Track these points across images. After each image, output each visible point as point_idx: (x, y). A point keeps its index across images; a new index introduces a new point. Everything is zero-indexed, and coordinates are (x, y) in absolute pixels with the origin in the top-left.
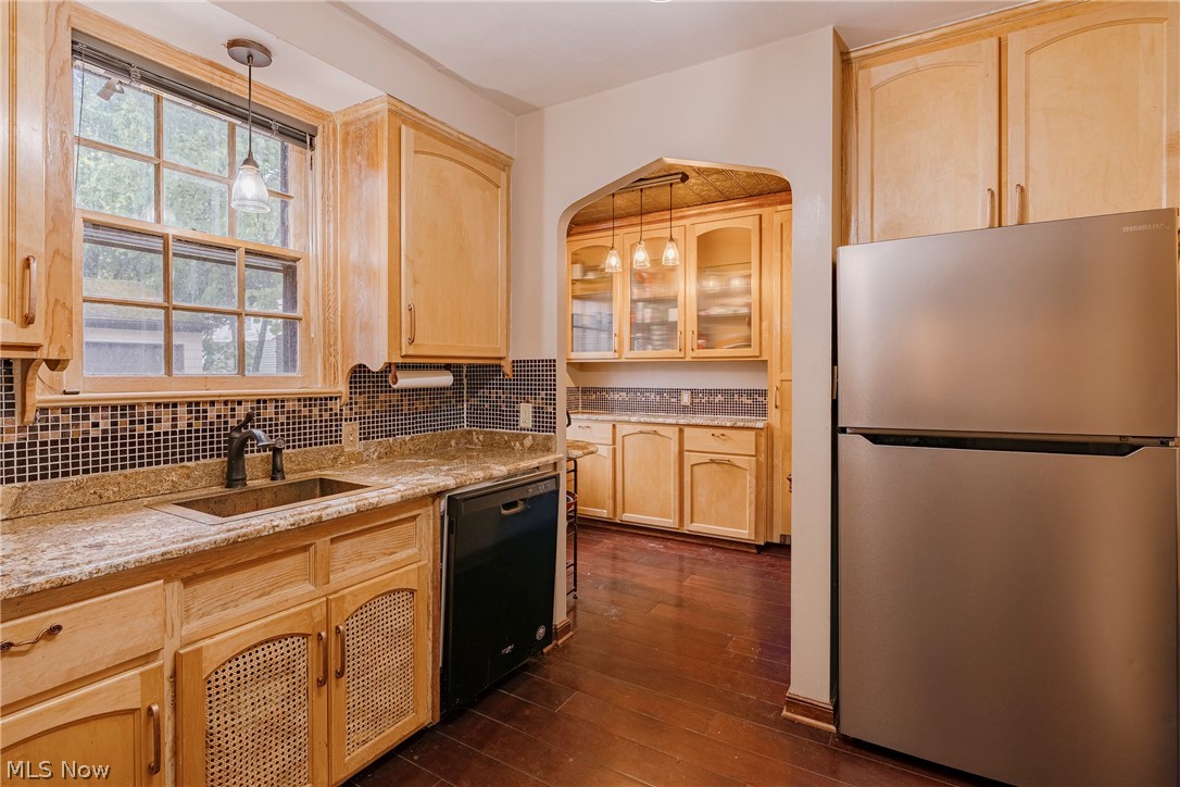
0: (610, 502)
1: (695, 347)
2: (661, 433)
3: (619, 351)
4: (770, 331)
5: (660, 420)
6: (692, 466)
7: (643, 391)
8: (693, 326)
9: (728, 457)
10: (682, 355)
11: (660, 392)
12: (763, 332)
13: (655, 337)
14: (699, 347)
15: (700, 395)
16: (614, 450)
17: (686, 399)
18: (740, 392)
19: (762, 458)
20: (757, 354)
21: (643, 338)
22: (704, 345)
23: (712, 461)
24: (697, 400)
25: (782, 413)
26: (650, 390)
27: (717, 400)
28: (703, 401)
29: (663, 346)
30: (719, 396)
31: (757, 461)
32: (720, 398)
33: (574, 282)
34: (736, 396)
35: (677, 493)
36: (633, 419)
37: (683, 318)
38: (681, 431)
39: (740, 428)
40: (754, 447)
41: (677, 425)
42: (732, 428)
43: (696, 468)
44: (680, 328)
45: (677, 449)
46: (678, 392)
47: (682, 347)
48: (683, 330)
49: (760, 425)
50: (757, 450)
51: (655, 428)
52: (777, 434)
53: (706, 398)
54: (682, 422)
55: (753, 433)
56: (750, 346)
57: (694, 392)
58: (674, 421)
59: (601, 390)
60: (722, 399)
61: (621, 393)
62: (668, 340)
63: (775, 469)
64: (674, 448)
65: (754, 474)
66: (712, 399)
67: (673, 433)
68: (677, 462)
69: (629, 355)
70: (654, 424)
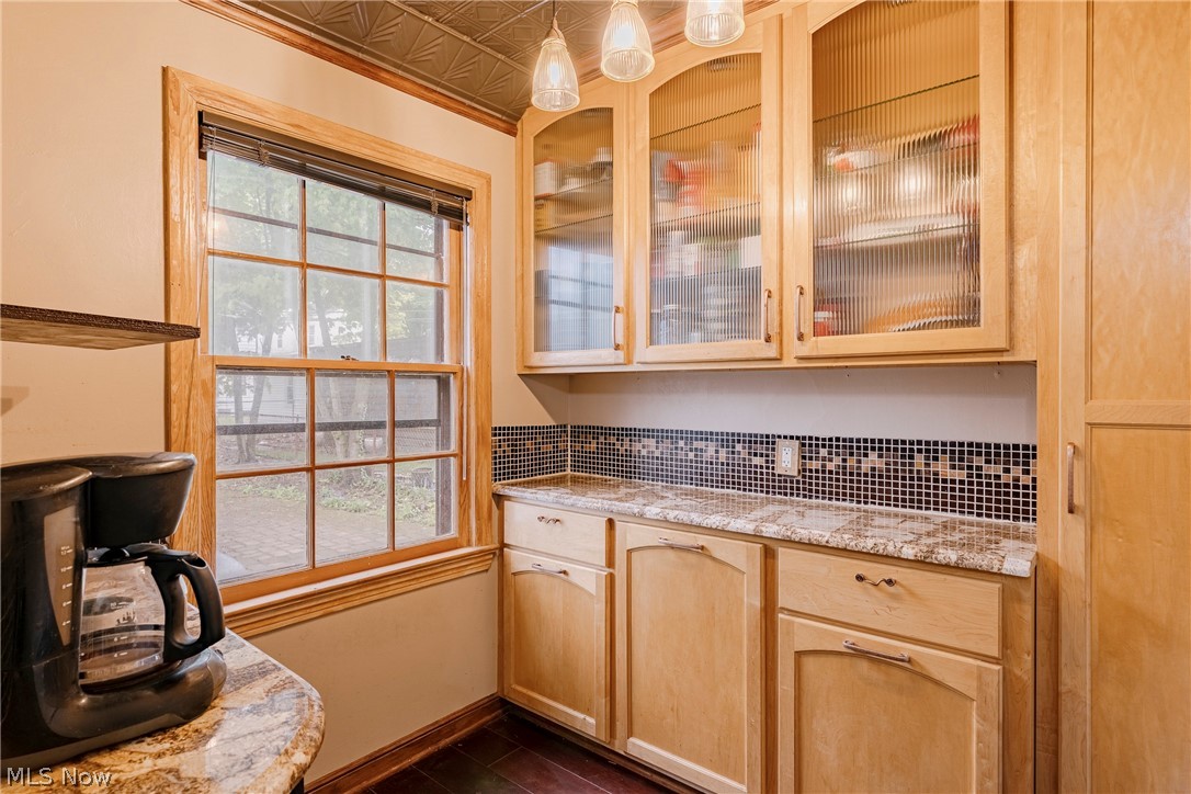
0: (601, 702)
1: (807, 329)
2: (716, 554)
3: (626, 347)
4: (1046, 274)
5: (715, 520)
6: (799, 654)
7: (692, 436)
8: (801, 272)
9: (907, 649)
10: (773, 353)
11: (728, 440)
12: (1020, 279)
13: (711, 313)
14: (820, 330)
15: (823, 452)
16: (611, 579)
17: (787, 460)
18: (932, 450)
19: (1024, 668)
20: (1003, 344)
21: (678, 315)
22: (834, 325)
23: (858, 653)
24: (815, 465)
25: (1091, 529)
26: (706, 436)
27: (866, 466)
28: (830, 466)
29: (729, 333)
30: (873, 456)
31: (1007, 678)
32: (873, 460)
33: (541, 200)
34: (919, 459)
35: (758, 719)
36: (653, 511)
37: (774, 256)
38: (769, 554)
39: (946, 567)
40: (995, 633)
41: (755, 537)
42: (921, 563)
43: (810, 664)
44: (769, 282)
45: (757, 602)
46: (770, 441)
47: (774, 332)
48: (774, 289)
49: (1018, 563)
50: (1006, 641)
51: (702, 540)
52: (1072, 596)
53: (837, 461)
54: (770, 530)
55: (994, 587)
56: (973, 321)
57: (808, 445)
58: (749, 528)
59: (608, 431)
60: (880, 464)
61: (646, 441)
62: (741, 319)
63: (1066, 704)
64: (753, 599)
65: (995, 715)
66: (852, 462)
67: (744, 558)
68: (757, 635)
69: (647, 356)
70: (700, 529)
